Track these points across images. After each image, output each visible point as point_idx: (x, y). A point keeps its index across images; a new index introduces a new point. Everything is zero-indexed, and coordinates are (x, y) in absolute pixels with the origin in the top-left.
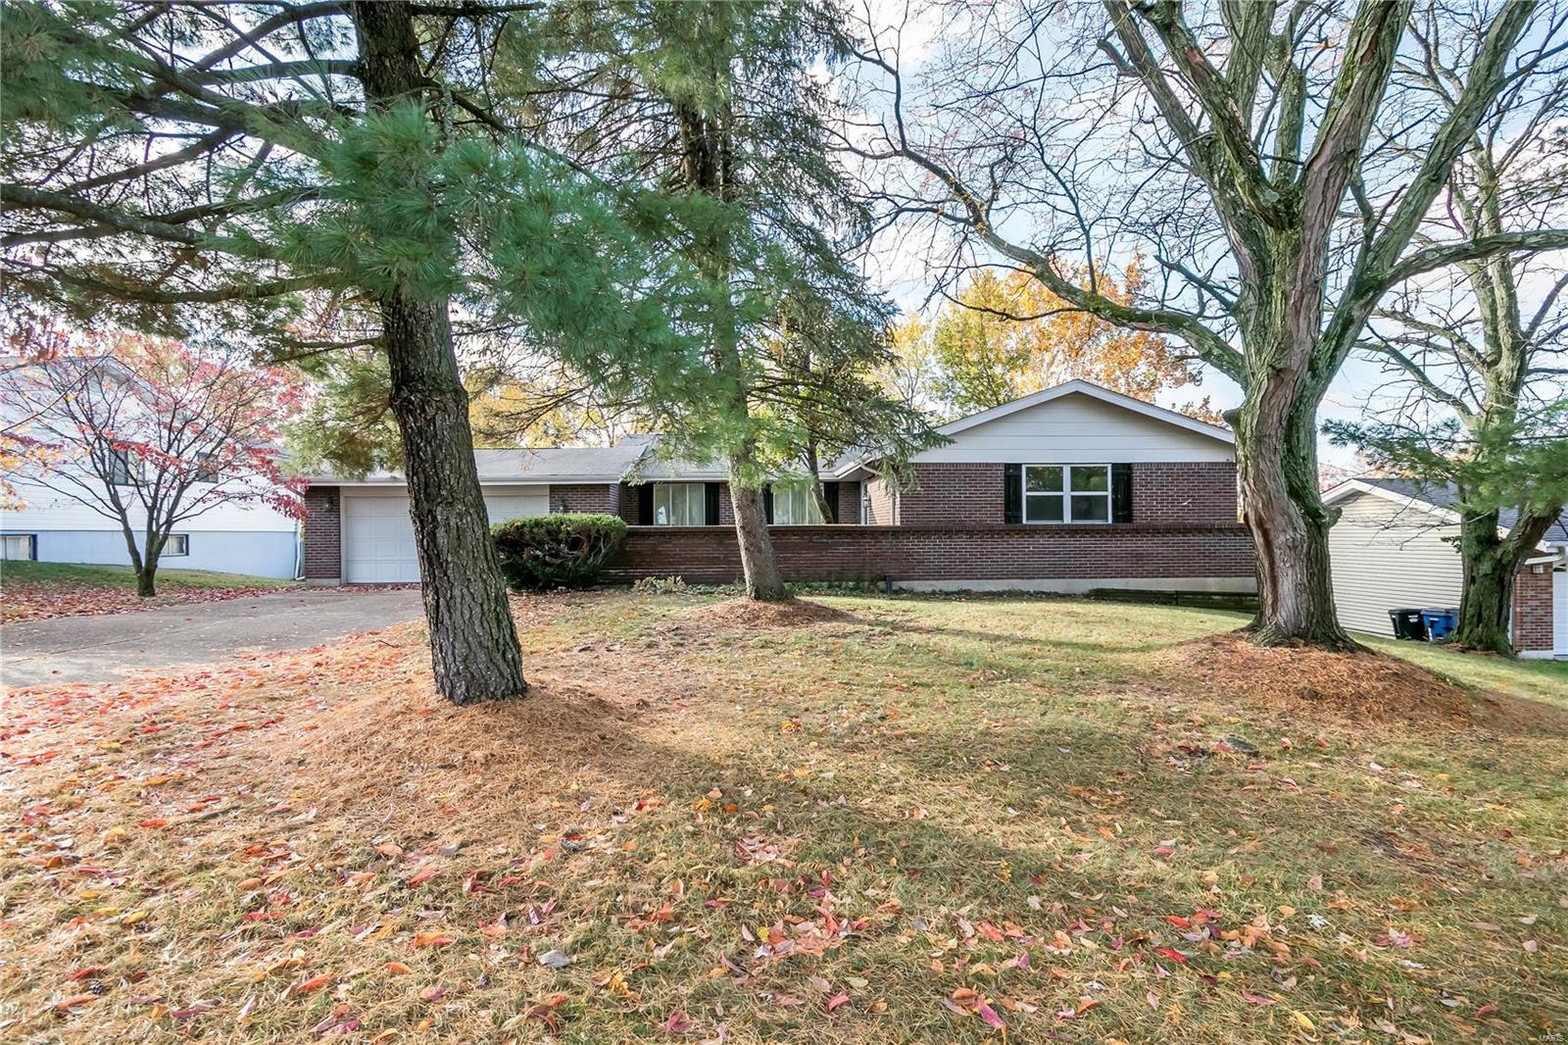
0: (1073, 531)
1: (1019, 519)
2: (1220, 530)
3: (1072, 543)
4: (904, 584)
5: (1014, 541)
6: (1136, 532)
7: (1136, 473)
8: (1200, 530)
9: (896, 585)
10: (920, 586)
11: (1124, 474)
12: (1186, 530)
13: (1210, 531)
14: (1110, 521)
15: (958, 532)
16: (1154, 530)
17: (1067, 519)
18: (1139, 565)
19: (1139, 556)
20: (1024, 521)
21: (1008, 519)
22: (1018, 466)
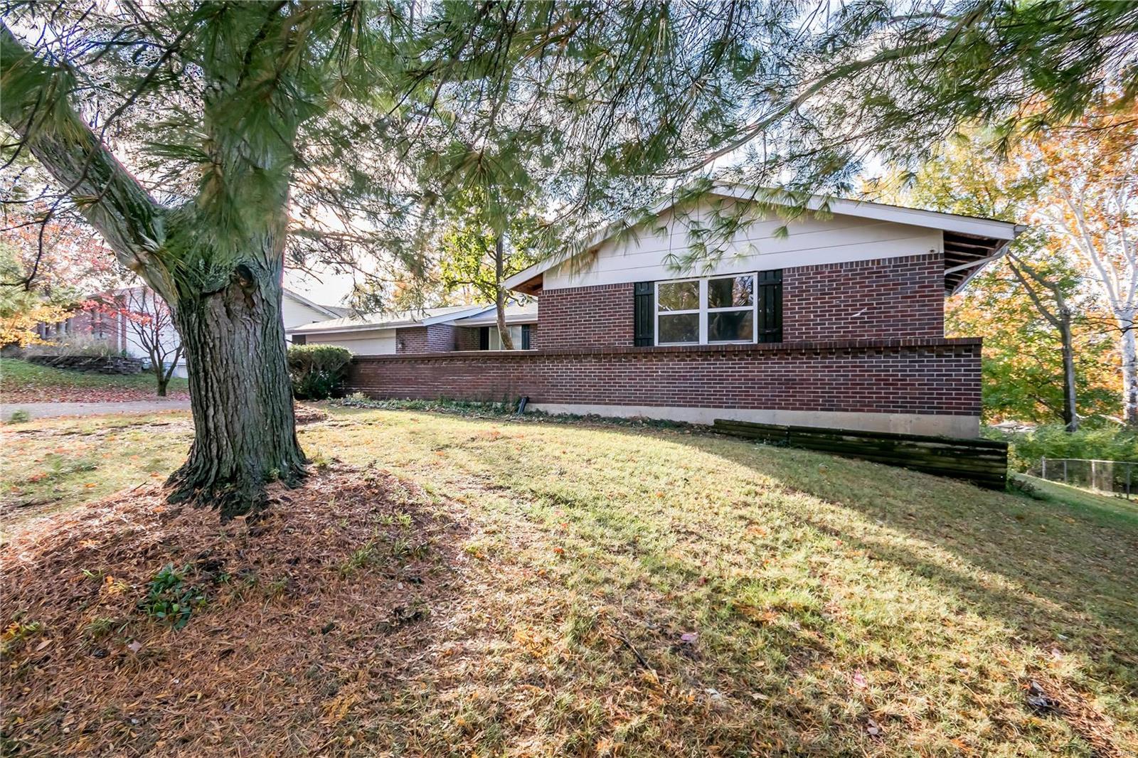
0: (706, 353)
1: (650, 341)
2: (911, 349)
3: (705, 366)
4: (541, 407)
5: (642, 365)
6: (784, 353)
7: (787, 280)
8: (876, 349)
9: (534, 407)
10: (555, 409)
11: (772, 283)
12: (856, 350)
13: (894, 348)
14: (755, 341)
15: (586, 356)
16: (809, 351)
17: (703, 340)
18: (788, 393)
19: (789, 383)
20: (656, 344)
21: (637, 341)
22: (650, 284)
